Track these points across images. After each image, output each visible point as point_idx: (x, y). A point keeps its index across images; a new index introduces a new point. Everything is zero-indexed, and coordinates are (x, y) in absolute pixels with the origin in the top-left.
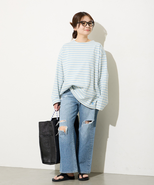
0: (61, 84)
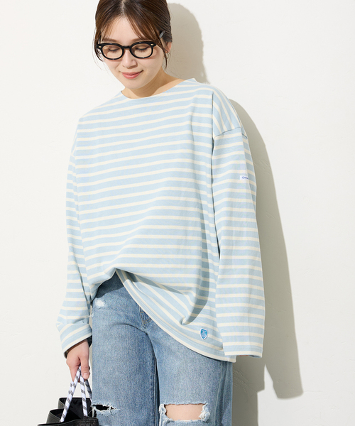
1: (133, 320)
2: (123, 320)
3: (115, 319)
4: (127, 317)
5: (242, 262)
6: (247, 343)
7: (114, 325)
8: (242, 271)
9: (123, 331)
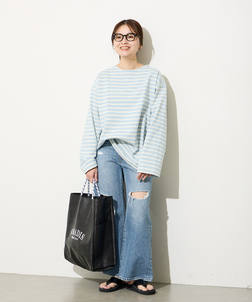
0: (99, 132)
1: (115, 160)
2: (111, 160)
3: (108, 159)
4: (113, 159)
5: (157, 138)
6: (153, 170)
7: (107, 162)
8: (157, 142)
9: (111, 164)
